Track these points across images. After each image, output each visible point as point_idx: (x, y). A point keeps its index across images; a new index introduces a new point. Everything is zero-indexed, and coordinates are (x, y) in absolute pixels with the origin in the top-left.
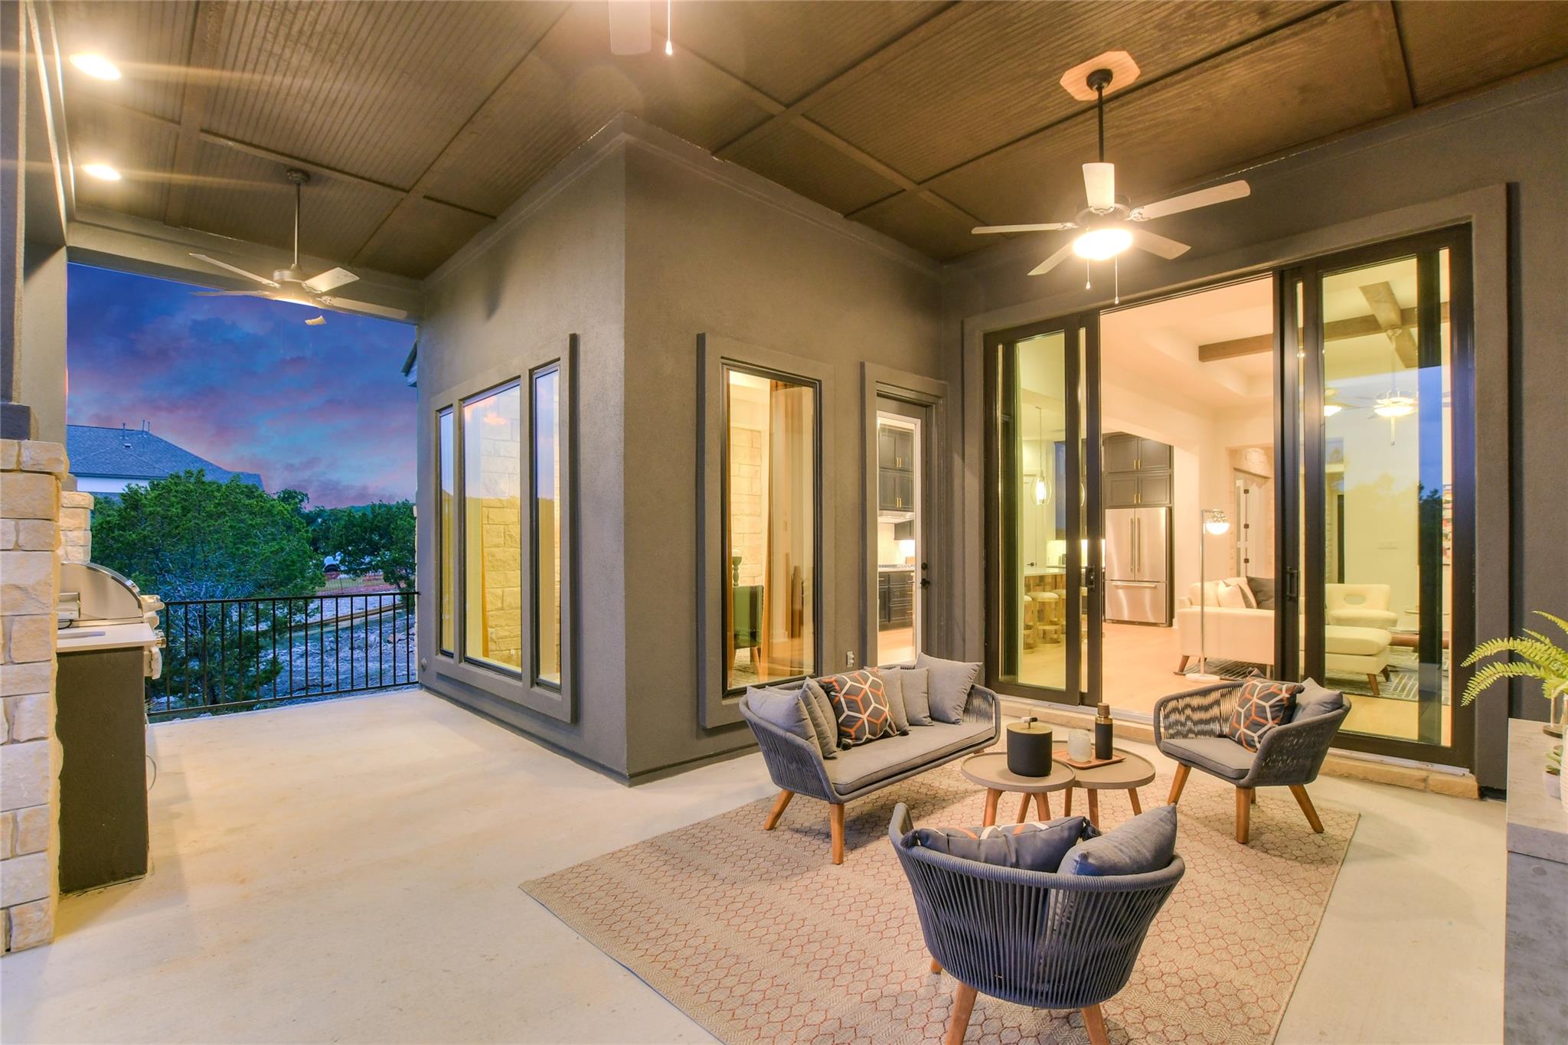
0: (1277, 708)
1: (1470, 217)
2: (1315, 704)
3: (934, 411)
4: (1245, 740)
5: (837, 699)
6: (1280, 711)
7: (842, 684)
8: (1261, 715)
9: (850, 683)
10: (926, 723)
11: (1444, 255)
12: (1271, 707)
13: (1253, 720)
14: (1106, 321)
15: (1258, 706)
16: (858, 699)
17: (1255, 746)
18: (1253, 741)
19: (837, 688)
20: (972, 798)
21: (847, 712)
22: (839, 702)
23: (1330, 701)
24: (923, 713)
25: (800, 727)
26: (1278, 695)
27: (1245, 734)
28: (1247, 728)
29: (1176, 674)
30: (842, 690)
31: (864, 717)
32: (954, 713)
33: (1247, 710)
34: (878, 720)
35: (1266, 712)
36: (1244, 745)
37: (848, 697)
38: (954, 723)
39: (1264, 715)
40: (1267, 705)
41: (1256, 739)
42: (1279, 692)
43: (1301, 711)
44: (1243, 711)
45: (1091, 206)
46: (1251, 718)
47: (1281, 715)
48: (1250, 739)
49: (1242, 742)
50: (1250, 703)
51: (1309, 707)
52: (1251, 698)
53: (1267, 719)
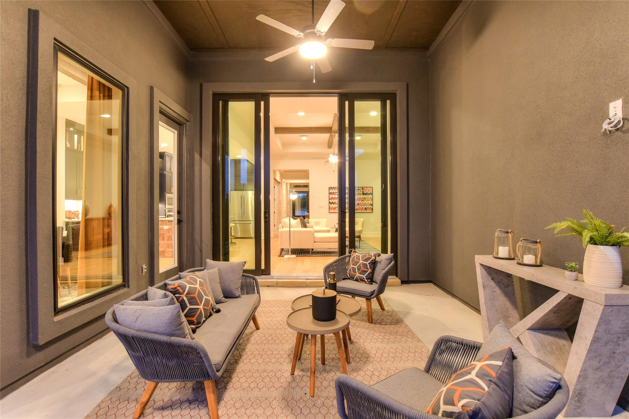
0: (371, 264)
1: (397, 91)
2: (385, 260)
3: (184, 128)
4: (360, 279)
5: (181, 299)
6: (372, 265)
7: (184, 288)
8: (365, 267)
9: (188, 286)
10: (223, 301)
11: (388, 102)
12: (369, 264)
13: (363, 270)
14: (273, 100)
15: (363, 264)
16: (196, 295)
17: (365, 281)
18: (364, 279)
19: (181, 291)
20: (253, 338)
21: (189, 307)
22: (183, 301)
23: (390, 258)
24: (221, 296)
25: (179, 329)
27: (359, 276)
28: (360, 274)
29: (278, 256)
30: (184, 292)
31: (201, 307)
32: (237, 292)
33: (358, 266)
34: (208, 307)
35: (367, 266)
36: (360, 281)
37: (189, 296)
38: (237, 297)
39: (367, 267)
40: (367, 263)
41: (365, 278)
42: (371, 257)
43: (379, 264)
44: (356, 267)
45: (316, 28)
46: (361, 269)
47: (373, 266)
48: (362, 278)
49: (358, 280)
50: (359, 263)
51: (382, 261)
52: (359, 261)
53: (368, 269)
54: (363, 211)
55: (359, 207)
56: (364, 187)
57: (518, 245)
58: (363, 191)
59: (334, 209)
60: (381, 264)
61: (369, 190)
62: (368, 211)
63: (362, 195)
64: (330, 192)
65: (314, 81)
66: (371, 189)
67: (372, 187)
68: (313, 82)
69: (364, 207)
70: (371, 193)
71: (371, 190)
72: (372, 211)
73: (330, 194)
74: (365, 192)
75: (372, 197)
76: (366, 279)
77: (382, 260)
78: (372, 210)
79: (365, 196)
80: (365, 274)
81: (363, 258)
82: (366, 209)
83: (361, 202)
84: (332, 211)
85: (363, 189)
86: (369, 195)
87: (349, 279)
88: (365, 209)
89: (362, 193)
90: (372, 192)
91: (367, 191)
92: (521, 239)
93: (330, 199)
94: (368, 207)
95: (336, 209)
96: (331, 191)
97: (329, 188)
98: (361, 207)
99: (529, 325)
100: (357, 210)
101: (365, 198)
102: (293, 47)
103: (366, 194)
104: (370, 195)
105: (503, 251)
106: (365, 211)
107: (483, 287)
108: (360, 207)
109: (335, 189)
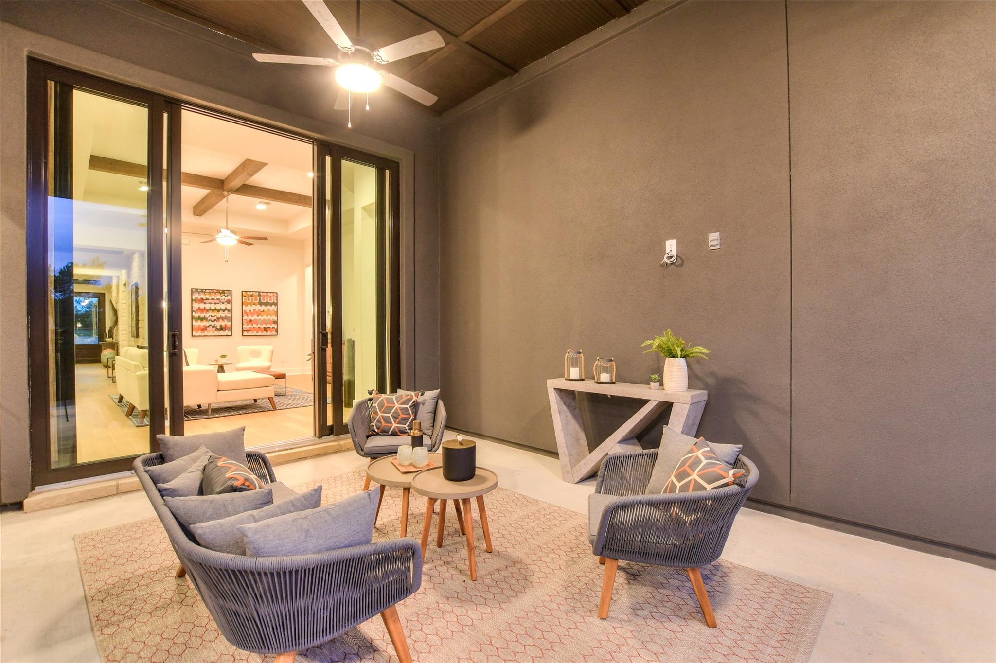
1: (401, 160)
2: (430, 399)
4: (399, 431)
8: (406, 413)
11: (387, 172)
12: (410, 407)
13: (402, 417)
15: (402, 409)
17: (408, 432)
26: (412, 399)
27: (397, 427)
33: (394, 413)
36: (400, 434)
39: (408, 413)
40: (408, 406)
41: (407, 428)
42: (412, 397)
43: (421, 406)
44: (390, 415)
45: (379, 51)
46: (400, 417)
47: (414, 410)
48: (403, 429)
49: (397, 432)
50: (395, 408)
51: (427, 402)
52: (394, 405)
53: (410, 414)
54: (260, 333)
55: (252, 326)
56: (262, 292)
57: (595, 365)
58: (260, 299)
59: (202, 330)
60: (425, 405)
61: (270, 297)
62: (269, 333)
63: (259, 306)
64: (193, 298)
65: (350, 126)
66: (274, 295)
67: (277, 293)
68: (348, 127)
69: (262, 327)
70: (274, 302)
71: (274, 298)
72: (276, 334)
73: (193, 302)
74: (264, 300)
75: (276, 310)
76: (409, 429)
77: (425, 400)
78: (277, 331)
79: (263, 307)
80: (407, 422)
81: (399, 401)
82: (265, 329)
83: (257, 318)
84: (200, 333)
85: (259, 295)
86: (271, 306)
87: (378, 434)
88: (263, 330)
89: (258, 301)
90: (276, 302)
91: (267, 298)
92: (598, 358)
93: (194, 311)
94: (269, 326)
95: (207, 329)
96: (196, 296)
97: (192, 291)
98: (257, 327)
99: (619, 438)
100: (250, 331)
101: (263, 310)
102: (322, 59)
103: (267, 304)
104: (273, 306)
105: (575, 373)
106: (264, 333)
107: (559, 413)
108: (255, 325)
109: (205, 292)
